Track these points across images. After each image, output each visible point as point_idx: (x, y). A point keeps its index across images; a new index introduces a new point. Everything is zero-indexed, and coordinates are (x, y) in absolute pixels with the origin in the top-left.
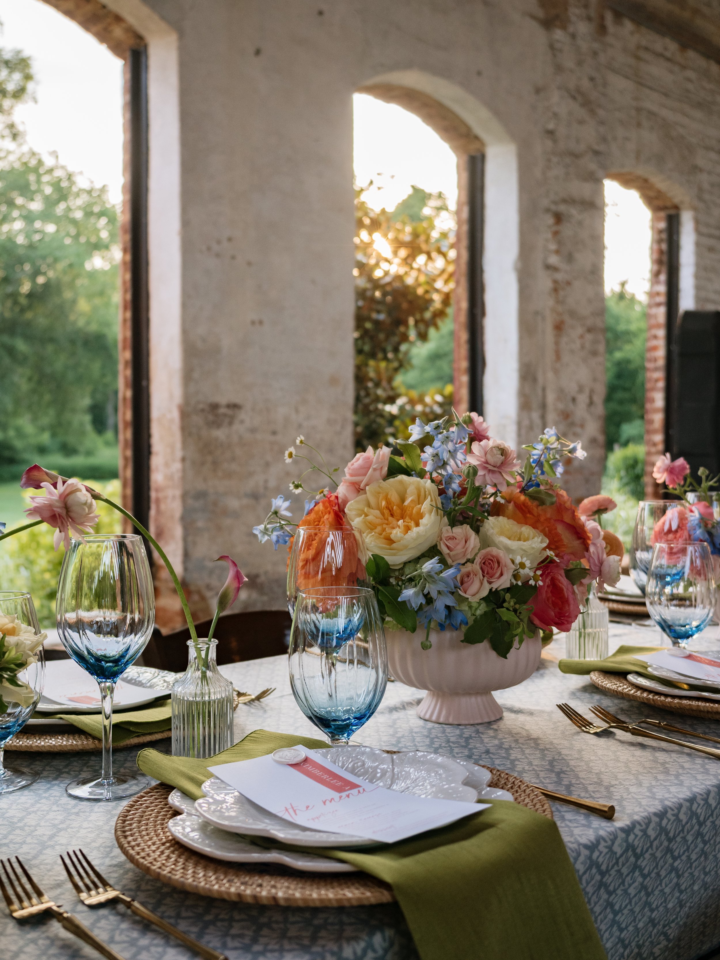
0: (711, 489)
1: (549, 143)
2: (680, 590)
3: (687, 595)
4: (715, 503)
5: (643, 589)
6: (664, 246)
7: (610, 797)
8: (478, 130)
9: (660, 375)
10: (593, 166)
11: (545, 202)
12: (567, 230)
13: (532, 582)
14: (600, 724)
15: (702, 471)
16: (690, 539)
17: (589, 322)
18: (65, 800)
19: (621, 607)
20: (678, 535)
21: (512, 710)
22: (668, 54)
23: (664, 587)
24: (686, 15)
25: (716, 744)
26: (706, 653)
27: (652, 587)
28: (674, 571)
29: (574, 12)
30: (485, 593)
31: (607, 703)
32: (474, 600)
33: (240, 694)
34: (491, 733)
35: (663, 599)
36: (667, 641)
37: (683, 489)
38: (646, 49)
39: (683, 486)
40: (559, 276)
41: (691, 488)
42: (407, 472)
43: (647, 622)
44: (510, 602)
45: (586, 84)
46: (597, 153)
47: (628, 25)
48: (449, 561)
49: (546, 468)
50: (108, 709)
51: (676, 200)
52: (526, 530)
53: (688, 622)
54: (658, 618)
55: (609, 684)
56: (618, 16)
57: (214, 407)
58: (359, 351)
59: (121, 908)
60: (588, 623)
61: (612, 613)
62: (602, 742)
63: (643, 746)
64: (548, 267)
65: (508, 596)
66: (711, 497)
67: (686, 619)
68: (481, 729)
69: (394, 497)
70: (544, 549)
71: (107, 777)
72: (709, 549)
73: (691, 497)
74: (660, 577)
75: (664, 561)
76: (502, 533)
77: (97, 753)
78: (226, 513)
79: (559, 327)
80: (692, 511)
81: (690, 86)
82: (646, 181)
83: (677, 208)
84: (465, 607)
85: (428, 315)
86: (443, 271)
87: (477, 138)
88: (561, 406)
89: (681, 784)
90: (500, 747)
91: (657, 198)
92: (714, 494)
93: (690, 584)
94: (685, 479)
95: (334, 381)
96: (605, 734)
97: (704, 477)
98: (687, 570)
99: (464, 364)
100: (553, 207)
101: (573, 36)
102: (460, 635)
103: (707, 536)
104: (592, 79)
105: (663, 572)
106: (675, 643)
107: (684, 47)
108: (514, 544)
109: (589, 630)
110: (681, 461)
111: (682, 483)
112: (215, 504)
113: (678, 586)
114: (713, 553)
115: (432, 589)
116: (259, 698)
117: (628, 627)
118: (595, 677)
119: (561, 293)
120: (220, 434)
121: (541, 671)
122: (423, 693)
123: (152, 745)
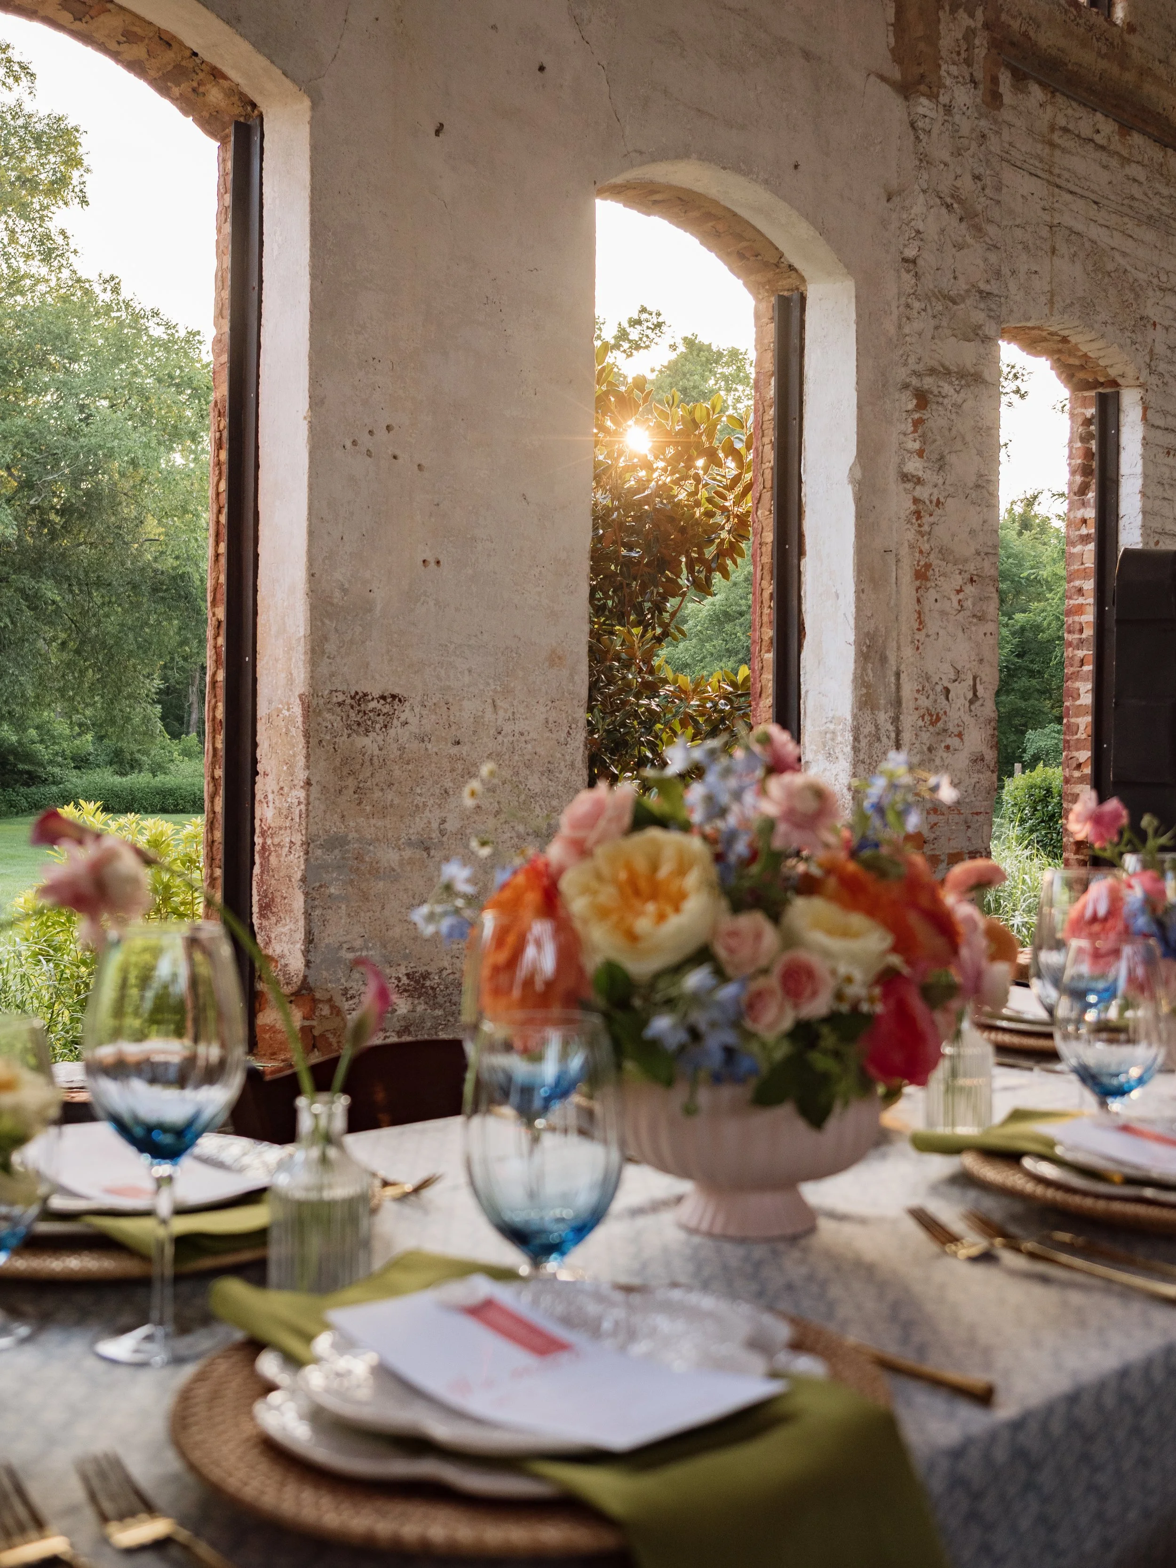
0: (1163, 849)
1: (908, 279)
2: (1113, 1013)
3: (1122, 1023)
4: (1170, 875)
5: (1050, 1010)
6: (1094, 445)
7: (988, 1365)
8: (792, 257)
9: (1087, 652)
10: (979, 317)
11: (901, 374)
12: (936, 419)
13: (865, 1007)
14: (975, 1243)
15: (1147, 821)
16: (1128, 934)
17: (971, 567)
18: (91, 1363)
19: (1016, 1040)
20: (1109, 924)
21: (834, 1216)
22: (1099, 139)
23: (1083, 1011)
24: (1129, 77)
25: (1166, 1278)
26: (1152, 1122)
27: (1064, 1008)
28: (1101, 985)
29: (949, 71)
30: (787, 1023)
31: (990, 1205)
32: (770, 1036)
33: (386, 1184)
34: (796, 1254)
35: (1083, 1031)
36: (1090, 1099)
37: (1117, 850)
38: (1065, 130)
39: (1118, 844)
40: (922, 492)
41: (1129, 847)
42: (663, 822)
43: (1059, 1067)
44: (829, 1039)
45: (967, 184)
46: (985, 295)
47: (1037, 93)
48: (730, 971)
49: (891, 817)
50: (164, 1206)
51: (1113, 372)
52: (857, 920)
53: (1123, 1069)
54: (1073, 1062)
55: (992, 1173)
56: (1020, 78)
57: (360, 698)
58: (598, 609)
59: (174, 1552)
60: (961, 1068)
61: (1002, 1049)
62: (979, 1272)
63: (1045, 1280)
64: (905, 477)
65: (825, 1030)
66: (1163, 862)
67: (1120, 1064)
68: (781, 1246)
69: (641, 865)
70: (884, 953)
71: (161, 1323)
72: (1158, 951)
73: (1131, 861)
74: (1078, 995)
75: (1085, 968)
76: (817, 925)
77: (144, 1282)
78: (375, 872)
79: (922, 575)
80: (1130, 886)
81: (1136, 191)
82: (1065, 340)
83: (1114, 383)
84: (755, 1047)
85: (710, 552)
86: (736, 480)
87: (791, 268)
88: (924, 702)
89: (1105, 1345)
90: (810, 1278)
91: (1082, 368)
92: (1168, 856)
93: (1126, 1005)
94: (1121, 833)
95: (555, 659)
96: (986, 1258)
97: (1150, 832)
98: (1122, 984)
99: (769, 633)
100: (915, 381)
101: (948, 109)
102: (744, 1092)
103: (1154, 928)
104: (977, 178)
105: (1082, 985)
106: (1103, 1104)
107: (1125, 128)
108: (835, 944)
109: (961, 1082)
110: (1113, 804)
111: (1116, 839)
112: (359, 858)
113: (1107, 1009)
114: (1165, 955)
115: (700, 1018)
116: (417, 1190)
117: (1027, 1074)
118: (970, 1162)
119: (927, 519)
120: (368, 743)
121: (883, 1149)
122: (686, 1187)
123: (237, 1271)
